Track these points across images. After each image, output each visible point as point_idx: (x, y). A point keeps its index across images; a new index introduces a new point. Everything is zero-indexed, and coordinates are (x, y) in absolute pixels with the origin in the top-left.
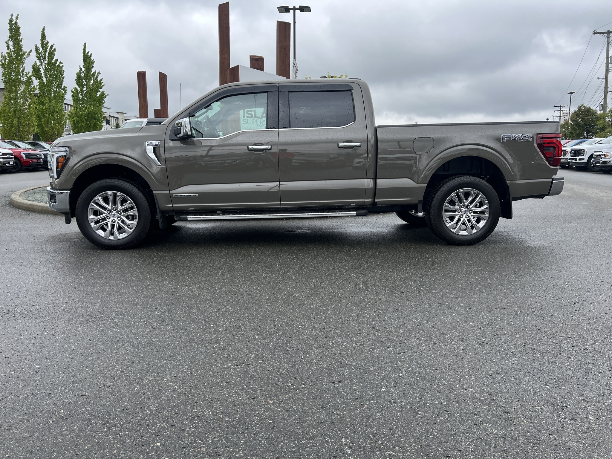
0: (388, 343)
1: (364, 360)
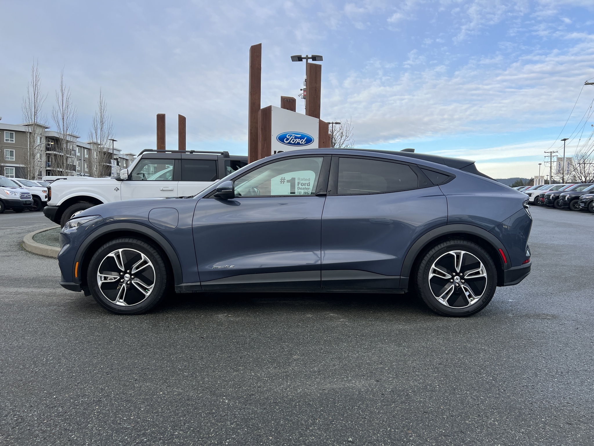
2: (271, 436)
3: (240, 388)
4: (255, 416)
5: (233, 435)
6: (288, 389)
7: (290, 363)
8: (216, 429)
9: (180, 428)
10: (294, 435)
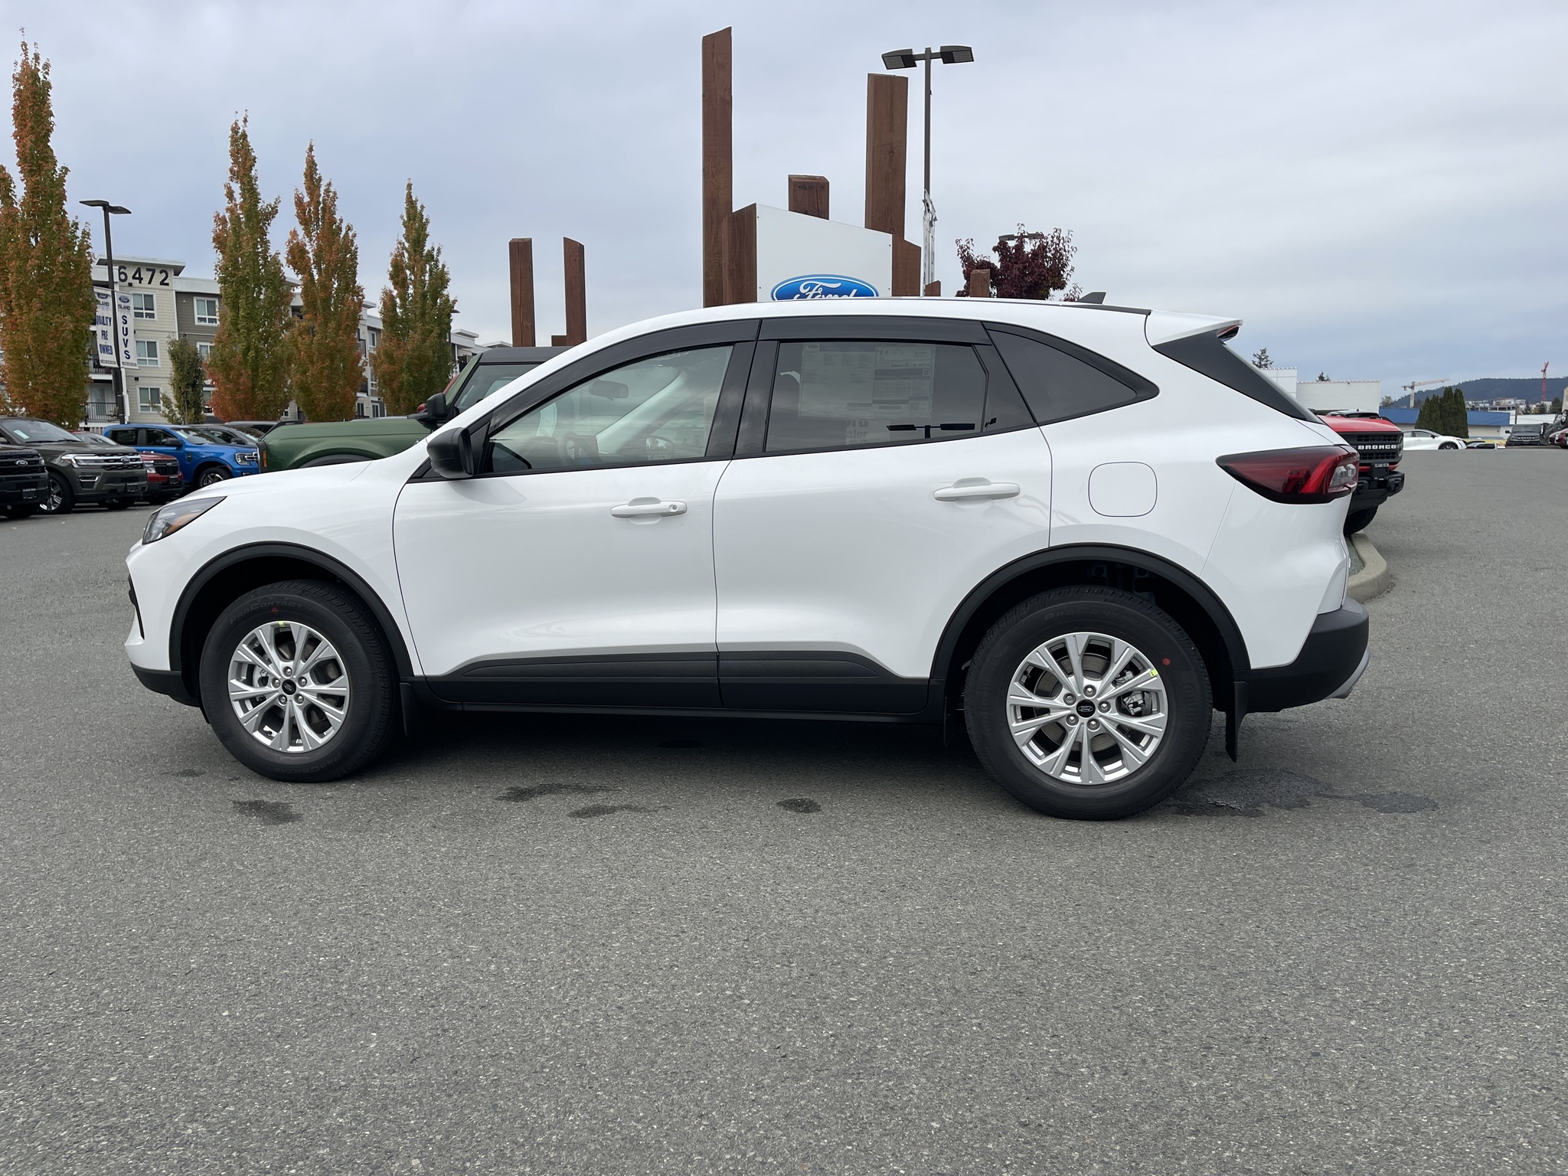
2: (420, 1158)
3: (433, 1006)
4: (417, 1092)
5: (324, 1149)
6: (555, 1017)
7: (610, 937)
8: (294, 1126)
9: (208, 1115)
10: (483, 1157)
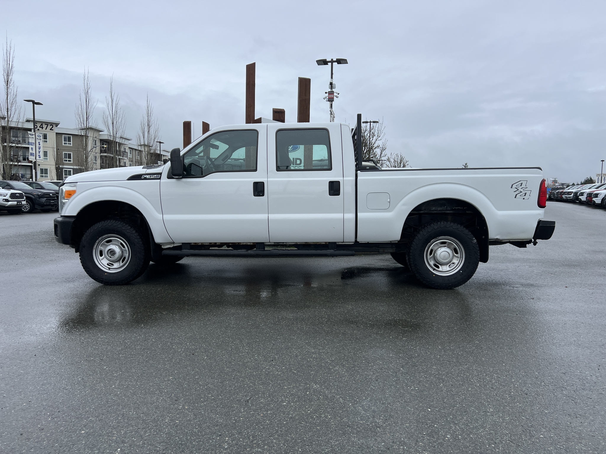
0: (314, 368)
1: (285, 380)
